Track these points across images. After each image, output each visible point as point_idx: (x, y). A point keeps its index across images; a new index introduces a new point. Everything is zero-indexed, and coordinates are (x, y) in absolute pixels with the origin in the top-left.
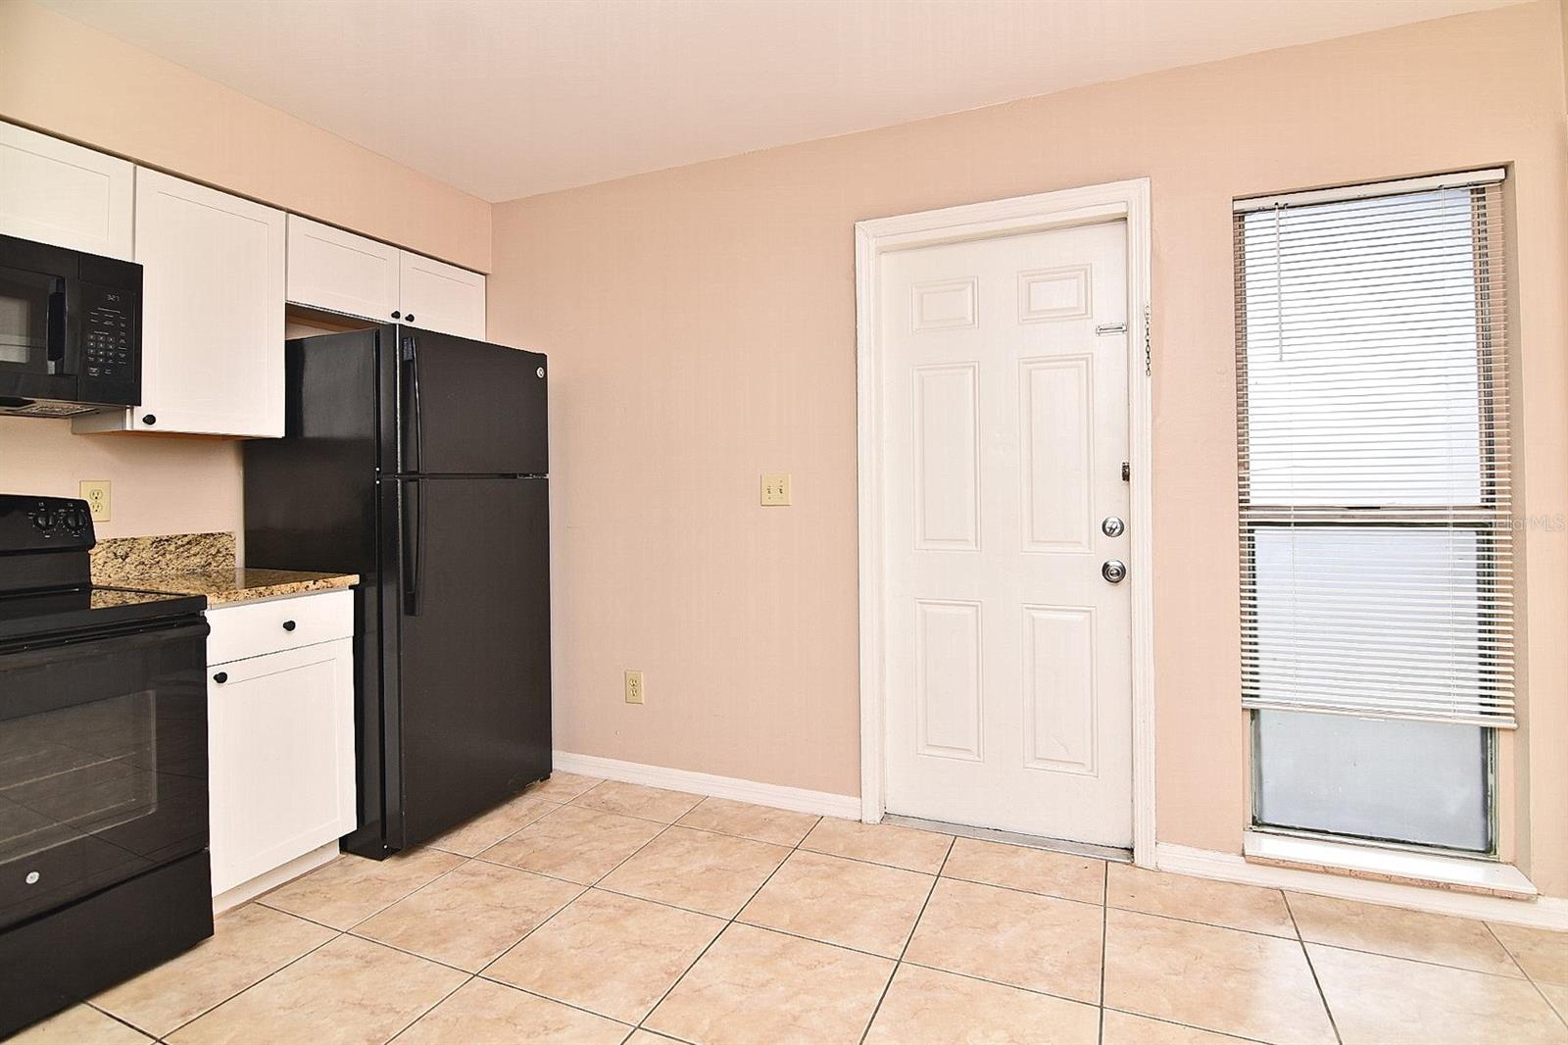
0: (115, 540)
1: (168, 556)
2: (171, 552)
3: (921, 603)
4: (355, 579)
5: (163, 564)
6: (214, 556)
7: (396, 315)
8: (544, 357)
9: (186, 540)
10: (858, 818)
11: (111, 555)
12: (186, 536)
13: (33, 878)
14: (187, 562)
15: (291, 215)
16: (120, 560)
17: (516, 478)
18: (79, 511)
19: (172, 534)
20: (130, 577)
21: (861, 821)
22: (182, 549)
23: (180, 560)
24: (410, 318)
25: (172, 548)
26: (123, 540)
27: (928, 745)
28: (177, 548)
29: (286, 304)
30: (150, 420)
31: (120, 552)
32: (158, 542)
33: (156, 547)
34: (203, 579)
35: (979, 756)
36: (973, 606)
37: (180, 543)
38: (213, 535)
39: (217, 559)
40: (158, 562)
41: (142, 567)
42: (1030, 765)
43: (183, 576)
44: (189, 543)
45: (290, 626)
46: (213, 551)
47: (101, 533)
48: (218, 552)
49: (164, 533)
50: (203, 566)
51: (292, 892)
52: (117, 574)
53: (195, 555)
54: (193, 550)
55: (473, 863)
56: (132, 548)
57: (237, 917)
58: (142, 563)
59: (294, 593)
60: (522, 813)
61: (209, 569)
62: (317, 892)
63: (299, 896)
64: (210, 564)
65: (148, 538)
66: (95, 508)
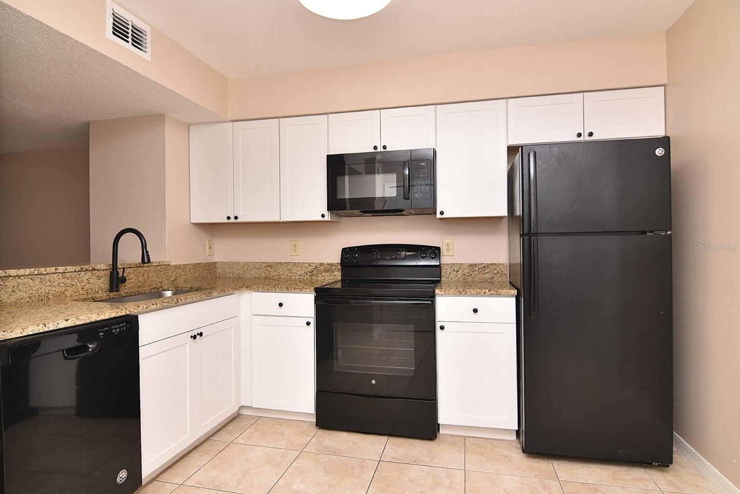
0: (454, 264)
1: (475, 273)
2: (476, 271)
4: (514, 292)
5: (473, 276)
6: (496, 274)
7: (579, 135)
8: (668, 139)
9: (483, 266)
11: (452, 270)
12: (482, 264)
13: (375, 382)
14: (484, 276)
15: (509, 100)
16: (456, 272)
18: (436, 251)
19: (477, 262)
20: (460, 280)
22: (481, 270)
23: (480, 275)
24: (590, 134)
25: (477, 269)
26: (457, 264)
28: (479, 269)
29: (508, 147)
30: (442, 213)
31: (456, 269)
32: (471, 265)
33: (470, 268)
34: (491, 284)
37: (480, 266)
38: (495, 264)
39: (497, 276)
40: (471, 275)
43: (481, 282)
46: (495, 272)
47: (445, 260)
48: (498, 272)
49: (473, 262)
50: (491, 279)
51: (479, 444)
52: (455, 277)
53: (487, 273)
54: (487, 270)
55: (555, 483)
56: (460, 268)
57: (453, 440)
58: (465, 275)
59: (477, 295)
60: (625, 478)
61: (493, 280)
62: (485, 448)
63: (478, 446)
64: (494, 278)
65: (467, 264)
66: (448, 250)
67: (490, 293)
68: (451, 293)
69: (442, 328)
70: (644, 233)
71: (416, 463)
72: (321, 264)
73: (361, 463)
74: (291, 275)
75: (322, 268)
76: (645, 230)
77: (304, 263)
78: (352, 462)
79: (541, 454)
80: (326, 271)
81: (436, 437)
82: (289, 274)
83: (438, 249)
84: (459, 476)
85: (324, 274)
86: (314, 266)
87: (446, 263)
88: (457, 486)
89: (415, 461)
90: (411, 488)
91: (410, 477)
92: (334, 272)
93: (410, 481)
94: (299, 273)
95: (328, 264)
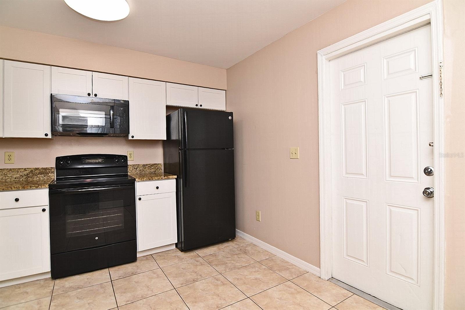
0: (134, 165)
1: (146, 169)
2: (147, 168)
3: (345, 198)
4: (176, 177)
6: (157, 169)
7: (197, 105)
8: (232, 113)
9: (150, 165)
10: (319, 276)
11: (133, 168)
12: (150, 164)
13: (97, 238)
14: (151, 170)
15: (167, 83)
16: (135, 169)
17: (225, 149)
18: (125, 158)
19: (147, 164)
21: (320, 277)
22: (149, 167)
23: (149, 170)
24: (201, 106)
25: (147, 167)
26: (136, 165)
27: (348, 255)
29: (166, 106)
30: (133, 137)
31: (136, 167)
32: (144, 165)
33: (143, 167)
35: (367, 264)
36: (365, 202)
37: (149, 166)
38: (156, 164)
40: (144, 170)
41: (140, 171)
42: (388, 273)
44: (151, 166)
45: (157, 188)
46: (157, 168)
47: (129, 163)
48: (158, 168)
49: (145, 163)
50: (154, 172)
51: (159, 255)
52: (135, 172)
53: (152, 169)
54: (152, 168)
55: (200, 258)
56: (138, 167)
57: (146, 258)
58: (140, 170)
59: (158, 179)
60: (222, 248)
61: (156, 172)
62: (164, 256)
63: (160, 256)
64: (156, 171)
65: (142, 164)
66: (130, 157)
67: (164, 178)
68: (145, 180)
69: (140, 199)
70: (224, 149)
71: (133, 274)
72: (37, 169)
73: (100, 286)
74: (6, 178)
75: (38, 171)
76: (224, 148)
77: (19, 169)
78: (94, 288)
79: (189, 250)
80: (41, 173)
81: (136, 260)
82: (4, 178)
83: (126, 157)
84: (159, 271)
85: (39, 176)
86: (30, 170)
87: (130, 164)
88: (161, 275)
89: (132, 274)
90: (138, 285)
91: (134, 281)
92: (48, 174)
93: (136, 282)
94: (15, 176)
95: (42, 168)
